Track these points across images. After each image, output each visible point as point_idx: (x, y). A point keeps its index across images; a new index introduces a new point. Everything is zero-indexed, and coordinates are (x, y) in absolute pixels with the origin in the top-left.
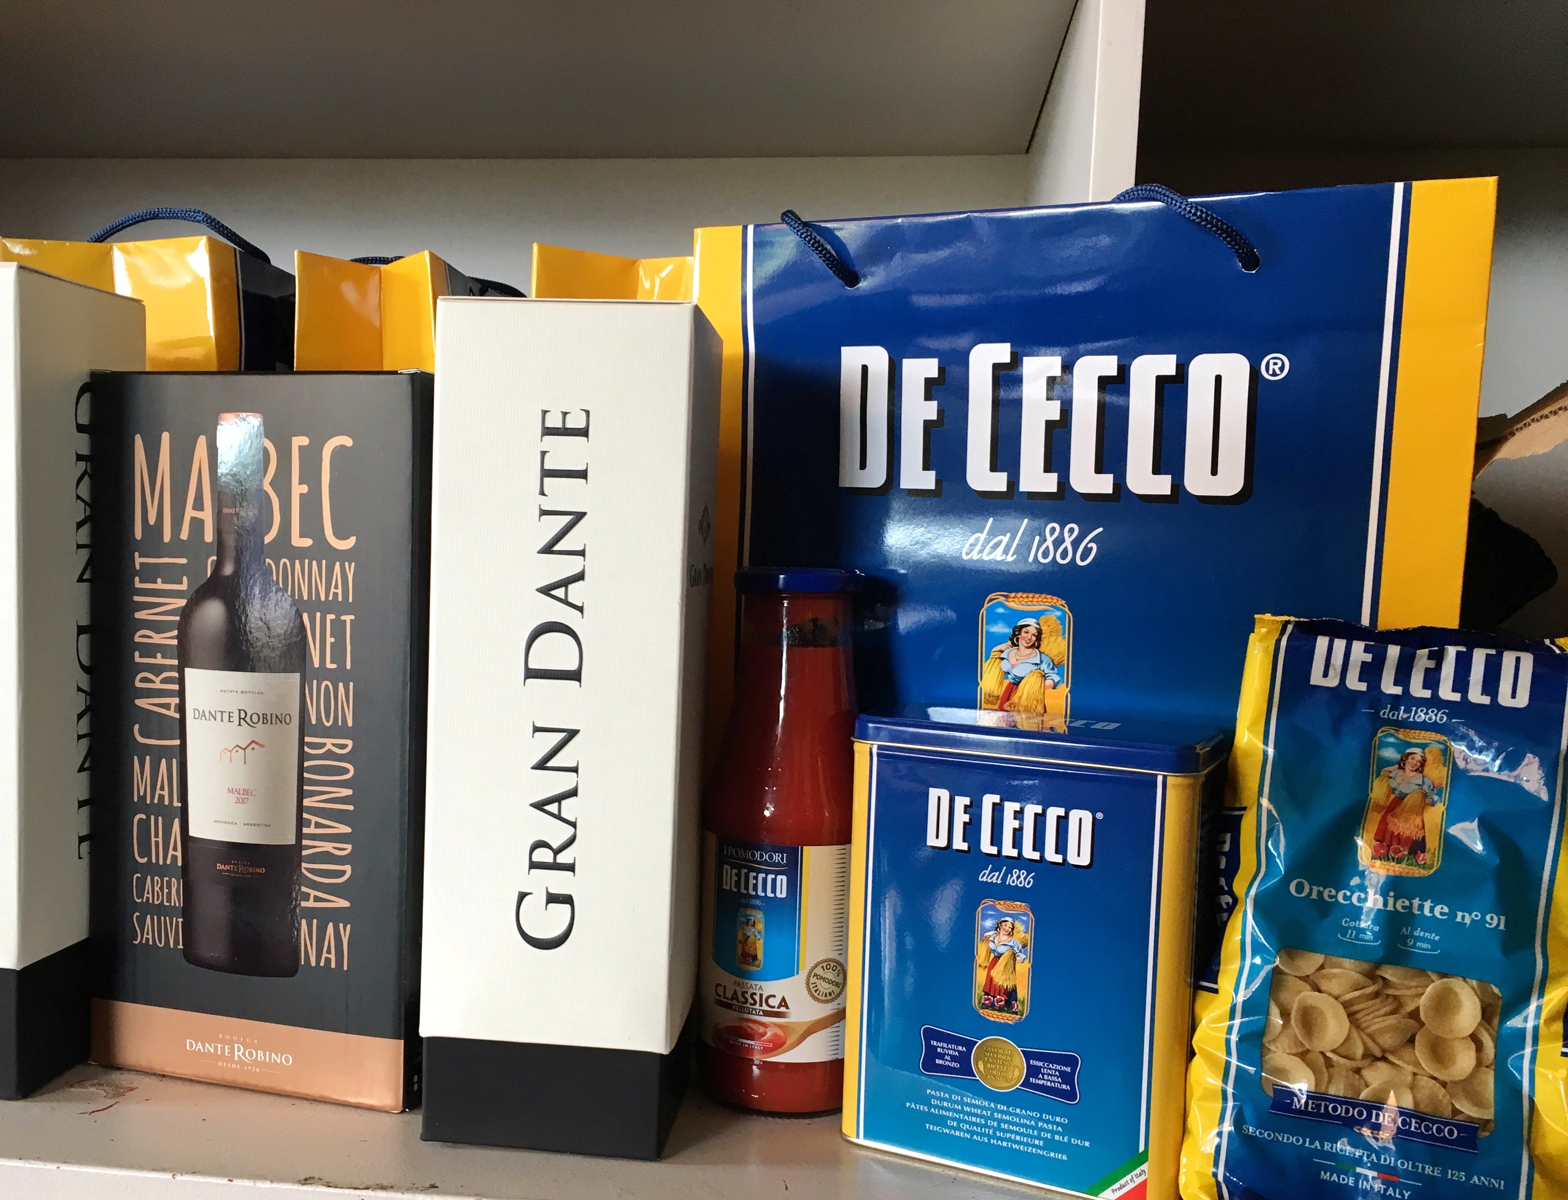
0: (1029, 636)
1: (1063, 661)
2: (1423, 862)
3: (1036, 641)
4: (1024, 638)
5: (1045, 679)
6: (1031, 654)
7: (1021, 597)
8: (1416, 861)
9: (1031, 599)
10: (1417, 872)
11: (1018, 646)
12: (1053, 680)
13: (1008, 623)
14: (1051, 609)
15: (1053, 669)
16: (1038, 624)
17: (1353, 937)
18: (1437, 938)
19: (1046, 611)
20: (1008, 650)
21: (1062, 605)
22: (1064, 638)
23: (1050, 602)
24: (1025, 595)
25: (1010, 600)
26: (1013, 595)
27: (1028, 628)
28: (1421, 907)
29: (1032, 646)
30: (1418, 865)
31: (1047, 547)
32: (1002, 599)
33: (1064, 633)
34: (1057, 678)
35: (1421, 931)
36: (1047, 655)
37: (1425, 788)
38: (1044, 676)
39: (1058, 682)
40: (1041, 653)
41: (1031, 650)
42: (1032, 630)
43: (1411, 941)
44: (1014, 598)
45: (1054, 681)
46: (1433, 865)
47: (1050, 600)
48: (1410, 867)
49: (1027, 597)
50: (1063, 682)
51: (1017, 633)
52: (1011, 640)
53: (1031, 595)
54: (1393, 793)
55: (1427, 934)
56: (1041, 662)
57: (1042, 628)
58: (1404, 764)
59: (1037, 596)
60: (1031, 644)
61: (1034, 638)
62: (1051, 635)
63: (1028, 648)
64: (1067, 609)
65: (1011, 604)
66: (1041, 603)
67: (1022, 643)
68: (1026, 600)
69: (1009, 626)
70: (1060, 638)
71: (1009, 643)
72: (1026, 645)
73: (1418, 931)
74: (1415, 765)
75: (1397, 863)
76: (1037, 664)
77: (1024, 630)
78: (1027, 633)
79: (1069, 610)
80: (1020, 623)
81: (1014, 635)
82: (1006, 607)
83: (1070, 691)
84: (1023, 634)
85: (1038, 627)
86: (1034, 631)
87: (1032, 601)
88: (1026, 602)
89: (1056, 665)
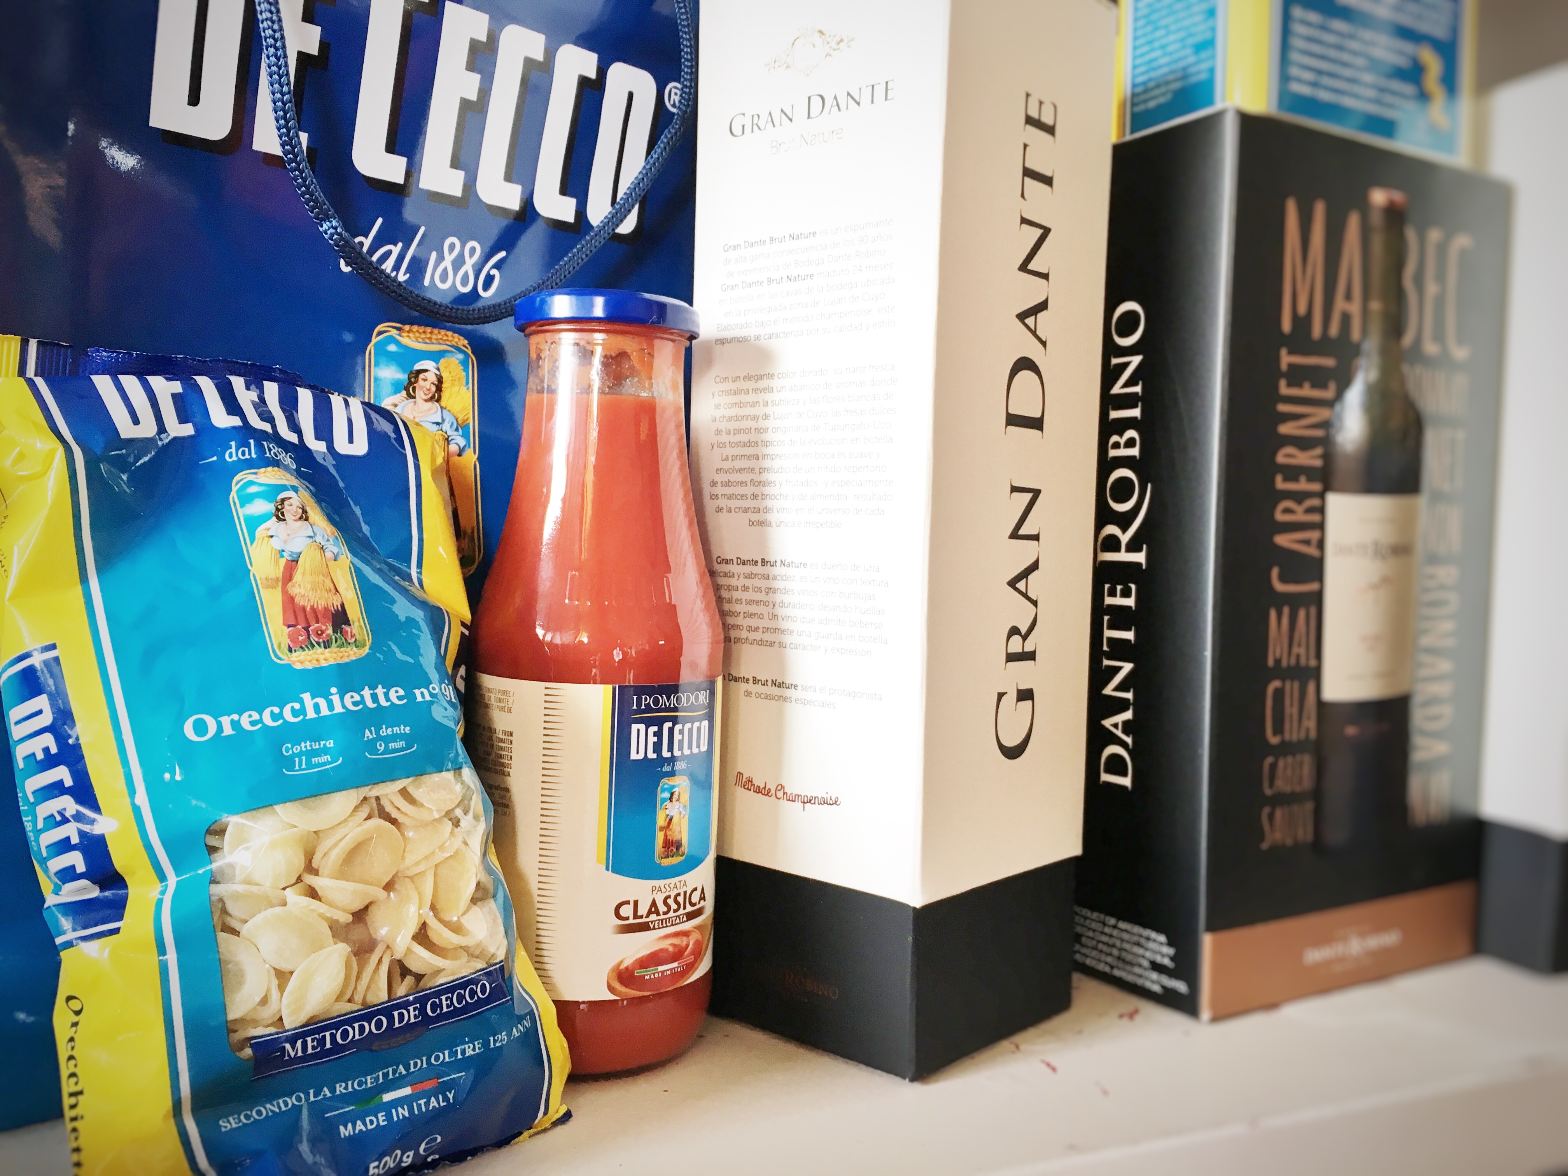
0: (427, 385)
1: (467, 419)
2: (353, 640)
3: (436, 392)
4: (422, 388)
5: (448, 444)
6: (430, 409)
7: (417, 331)
8: (346, 640)
9: (429, 335)
10: (351, 654)
11: (415, 398)
12: (457, 444)
13: (402, 366)
14: (453, 350)
15: (457, 430)
16: (438, 369)
17: (304, 766)
18: (407, 729)
19: (445, 351)
20: (404, 403)
21: (464, 346)
22: (468, 388)
23: (451, 341)
24: (422, 329)
25: (404, 334)
26: (407, 327)
27: (426, 374)
28: (375, 698)
29: (431, 399)
30: (349, 644)
31: (445, 269)
32: (394, 332)
33: (467, 383)
34: (462, 442)
35: (387, 729)
36: (449, 411)
37: (319, 539)
38: (447, 439)
39: (465, 446)
40: (442, 408)
41: (430, 404)
42: (431, 377)
43: (381, 746)
44: (408, 332)
45: (459, 447)
46: (365, 640)
47: (450, 339)
48: (342, 649)
49: (424, 332)
50: (469, 447)
51: (413, 380)
52: (406, 389)
53: (429, 329)
54: (282, 556)
55: (395, 729)
56: (443, 420)
57: (443, 375)
58: (283, 514)
59: (436, 331)
60: (430, 395)
61: (434, 389)
62: (453, 384)
63: (426, 401)
64: (469, 352)
65: (405, 340)
66: (441, 341)
67: (420, 394)
68: (423, 336)
69: (404, 371)
70: (464, 389)
71: (404, 393)
72: (425, 397)
73: (384, 729)
74: (296, 512)
75: (325, 647)
76: (438, 424)
77: (422, 376)
78: (425, 380)
79: (473, 353)
80: (417, 367)
81: (410, 383)
82: (397, 343)
83: (478, 459)
84: (421, 382)
85: (438, 373)
86: (434, 379)
87: (430, 338)
88: (423, 339)
89: (461, 427)
